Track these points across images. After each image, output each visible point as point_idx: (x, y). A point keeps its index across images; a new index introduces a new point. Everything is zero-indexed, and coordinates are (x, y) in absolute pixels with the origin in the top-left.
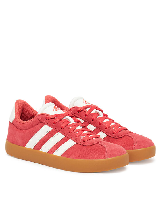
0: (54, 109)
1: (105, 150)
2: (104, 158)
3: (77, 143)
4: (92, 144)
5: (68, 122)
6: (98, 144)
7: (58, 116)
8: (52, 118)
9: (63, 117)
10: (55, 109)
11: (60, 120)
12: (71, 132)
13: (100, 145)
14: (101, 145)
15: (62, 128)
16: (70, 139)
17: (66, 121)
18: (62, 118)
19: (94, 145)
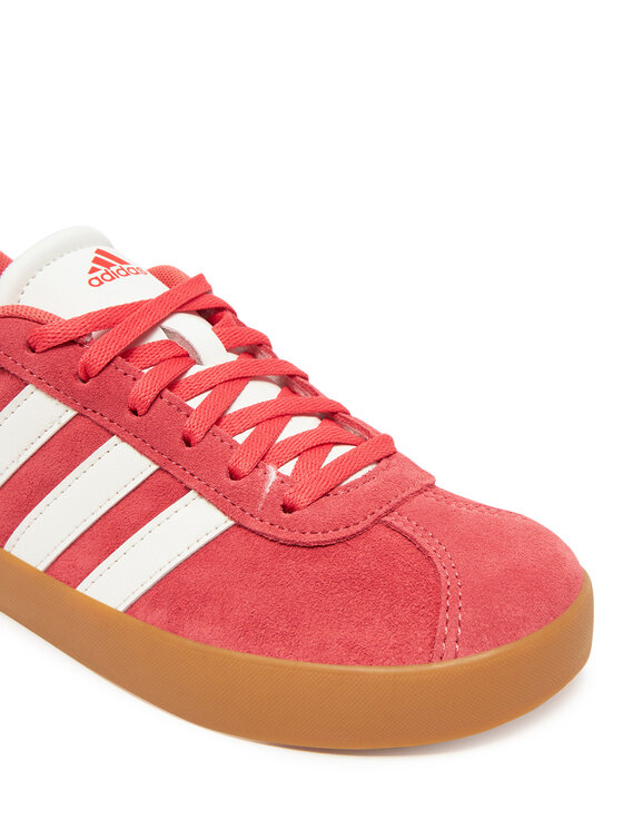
0: (93, 270)
1: (437, 588)
2: (431, 654)
3: (238, 525)
4: (343, 532)
5: (185, 356)
6: (381, 533)
7: (112, 327)
8: (72, 342)
9: (144, 324)
10: (98, 274)
11: (126, 354)
12: (199, 436)
13: (397, 539)
14: (405, 535)
15: (134, 412)
16: (192, 494)
17: (171, 353)
18: (136, 331)
19: (354, 536)
